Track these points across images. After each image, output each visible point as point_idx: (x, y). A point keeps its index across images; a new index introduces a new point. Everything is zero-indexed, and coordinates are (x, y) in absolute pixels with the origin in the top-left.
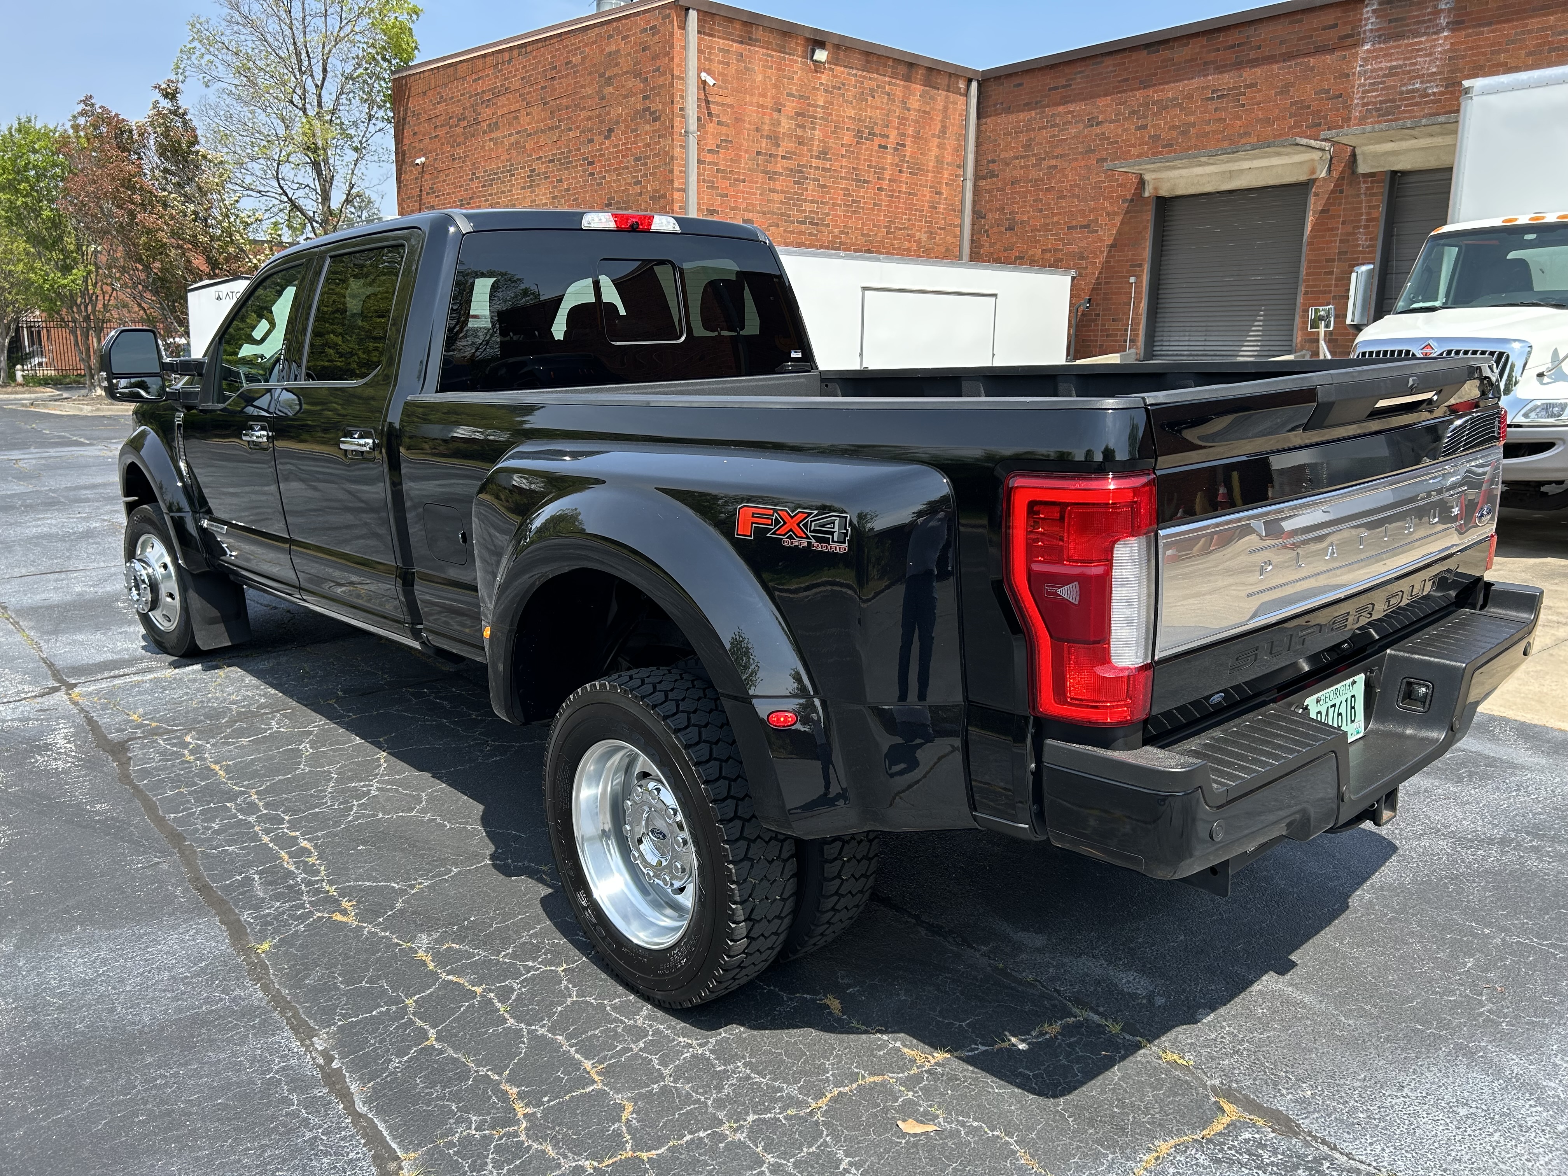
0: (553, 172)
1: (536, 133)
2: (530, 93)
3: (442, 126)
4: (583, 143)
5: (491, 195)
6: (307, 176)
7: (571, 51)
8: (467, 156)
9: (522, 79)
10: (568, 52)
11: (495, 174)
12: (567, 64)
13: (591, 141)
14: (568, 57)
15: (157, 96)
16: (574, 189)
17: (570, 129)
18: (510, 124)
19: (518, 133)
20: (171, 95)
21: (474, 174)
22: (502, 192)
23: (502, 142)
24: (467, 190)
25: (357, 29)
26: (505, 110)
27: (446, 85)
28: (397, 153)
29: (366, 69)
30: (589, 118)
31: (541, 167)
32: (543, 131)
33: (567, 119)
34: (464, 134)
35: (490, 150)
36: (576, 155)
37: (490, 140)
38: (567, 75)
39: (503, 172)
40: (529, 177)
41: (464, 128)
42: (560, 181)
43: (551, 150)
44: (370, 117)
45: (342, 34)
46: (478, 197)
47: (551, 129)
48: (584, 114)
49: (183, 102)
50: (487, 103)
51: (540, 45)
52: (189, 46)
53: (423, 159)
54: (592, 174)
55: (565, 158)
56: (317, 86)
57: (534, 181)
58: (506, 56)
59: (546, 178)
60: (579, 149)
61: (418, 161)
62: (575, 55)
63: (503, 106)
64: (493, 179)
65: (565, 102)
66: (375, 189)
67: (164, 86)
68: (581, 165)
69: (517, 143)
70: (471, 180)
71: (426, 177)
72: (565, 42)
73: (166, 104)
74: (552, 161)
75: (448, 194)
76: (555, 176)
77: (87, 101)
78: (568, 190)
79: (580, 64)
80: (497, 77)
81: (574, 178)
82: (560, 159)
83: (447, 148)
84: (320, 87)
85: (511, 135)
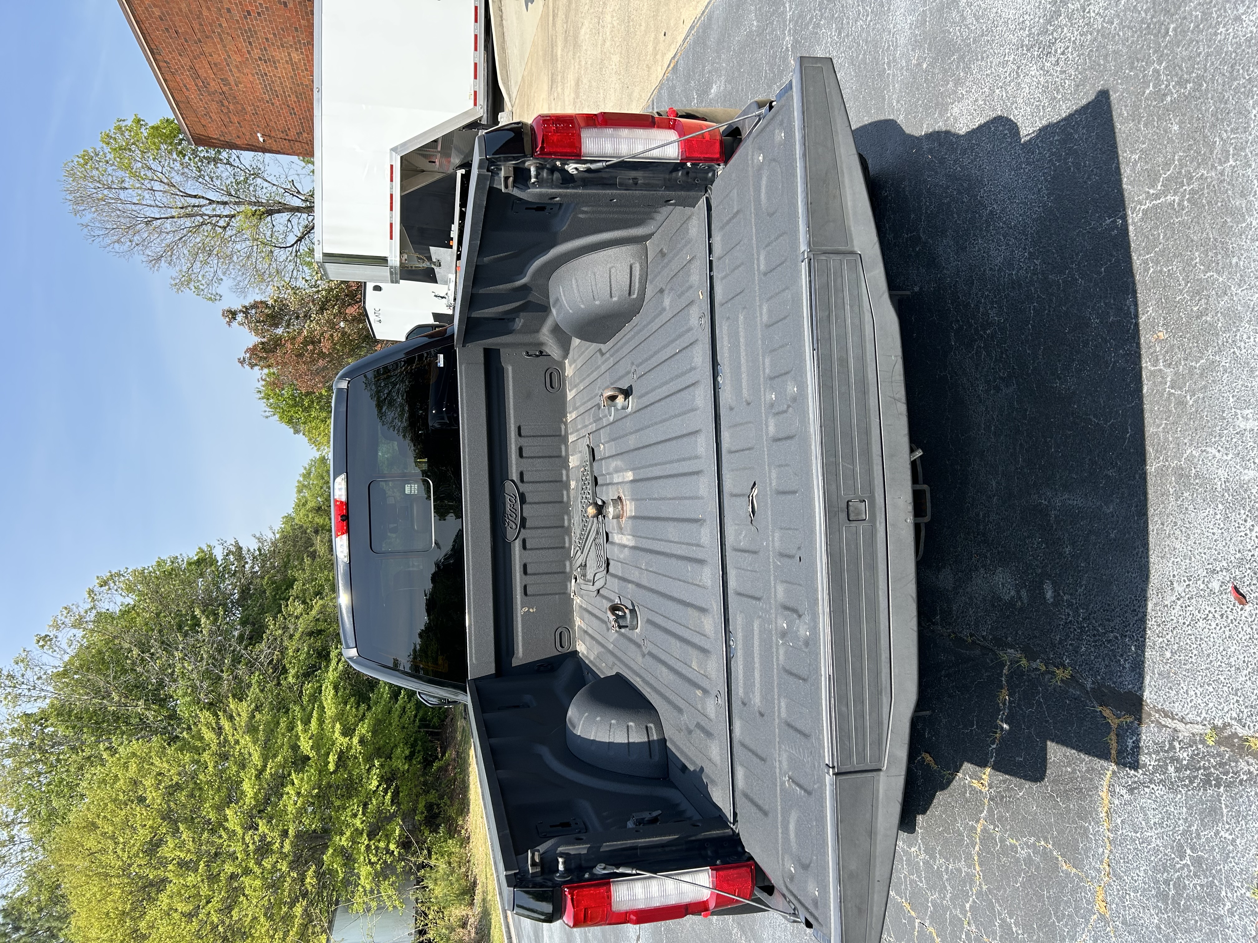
0: (260, 44)
1: (227, 52)
2: (192, 51)
3: (229, 118)
4: (232, 17)
5: (284, 92)
6: (281, 219)
7: (149, 15)
8: (253, 105)
9: (181, 55)
10: (152, 17)
11: (266, 86)
12: (162, 19)
13: (229, 10)
14: (156, 18)
15: (235, 324)
16: (273, 29)
17: (220, 25)
18: (221, 70)
19: (228, 65)
20: (233, 314)
21: (268, 102)
22: (281, 83)
23: (238, 78)
24: (282, 109)
25: (160, 169)
26: (210, 71)
27: (194, 111)
28: (256, 151)
29: (190, 159)
30: (208, 9)
31: (256, 53)
32: (224, 46)
33: (211, 26)
34: (234, 104)
35: (246, 87)
36: (243, 24)
37: (237, 86)
38: (171, 20)
39: (264, 81)
40: (266, 62)
41: (229, 103)
42: (267, 39)
43: (240, 42)
44: (228, 163)
45: (166, 181)
46: (287, 101)
47: (221, 39)
48: (205, 13)
49: (236, 306)
50: (206, 85)
51: (148, 38)
52: (194, 289)
53: (259, 135)
54: (259, 14)
55: (246, 32)
56: (210, 204)
57: (269, 60)
58: (161, 64)
59: (266, 50)
60: (237, 21)
61: (261, 140)
62: (154, 13)
63: (207, 73)
64: (271, 89)
65: (196, 27)
66: (287, 171)
67: (227, 319)
68: (252, 21)
69: (237, 67)
70: (273, 104)
71: (273, 134)
72: (143, 17)
73: (240, 317)
74: (250, 43)
75: (286, 121)
76: (264, 43)
77: (242, 362)
78: (274, 34)
79: (160, 9)
80: (182, 74)
81: (263, 28)
82: (248, 36)
83: (247, 117)
84: (211, 202)
85: (231, 71)
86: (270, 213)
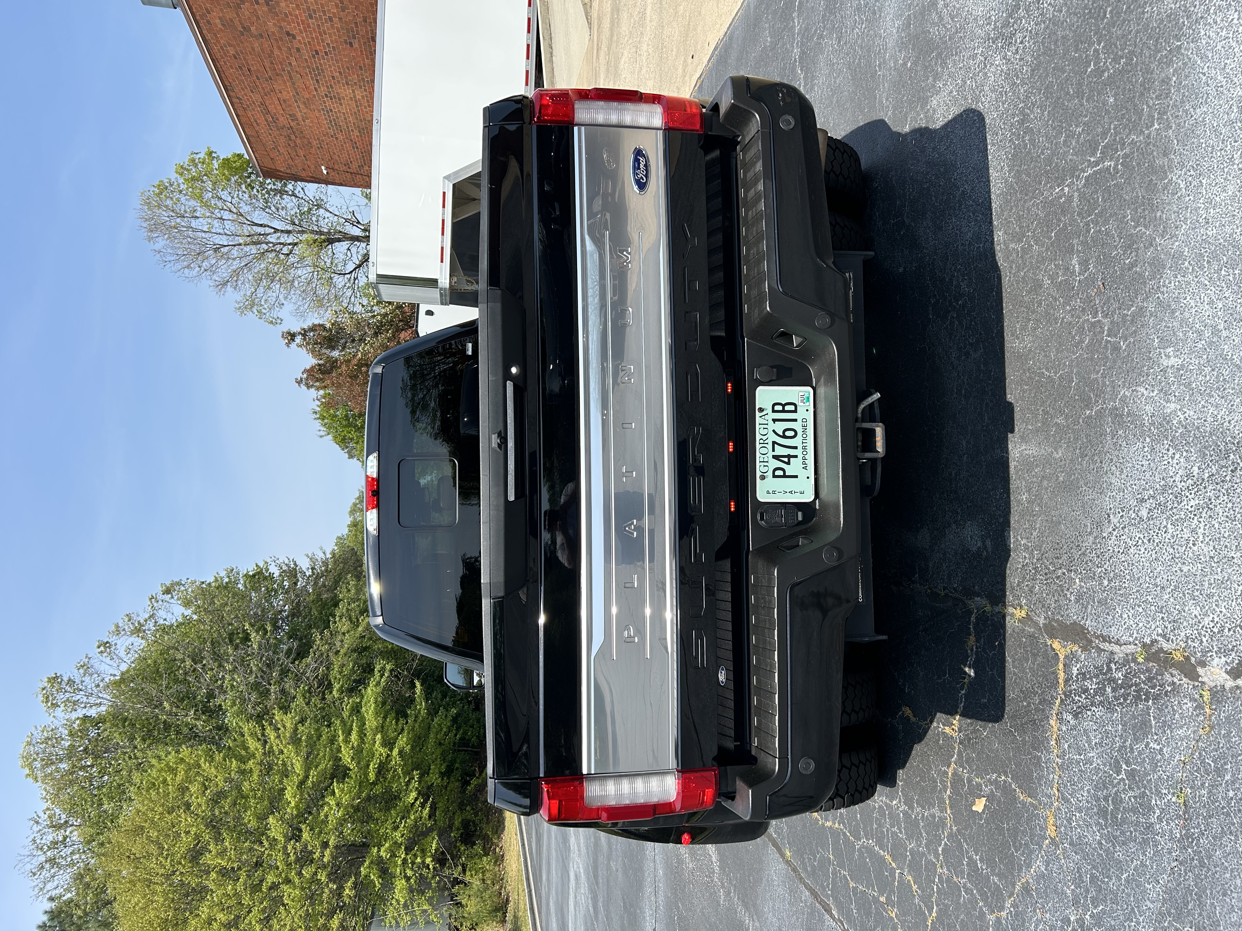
0: (326, 82)
1: (295, 89)
2: (263, 88)
3: (296, 152)
4: (301, 56)
5: (348, 127)
6: (341, 247)
7: (225, 54)
8: (318, 139)
9: (252, 92)
10: (226, 56)
11: (331, 121)
12: (236, 58)
13: (298, 50)
14: (230, 57)
15: (293, 345)
16: (339, 68)
17: (290, 64)
18: (290, 106)
19: (297, 102)
20: (292, 336)
21: (332, 136)
22: (345, 119)
23: (305, 113)
24: (345, 143)
25: (229, 199)
26: (279, 107)
27: (264, 145)
28: (319, 183)
29: (258, 191)
30: (279, 48)
31: (323, 90)
32: (294, 84)
33: (282, 64)
34: (300, 138)
35: (312, 122)
36: (311, 63)
37: (304, 121)
38: (245, 59)
39: (329, 116)
40: (331, 99)
41: (296, 137)
42: (333, 77)
43: (308, 80)
44: (294, 195)
45: (235, 210)
46: (350, 136)
47: (291, 77)
48: (276, 52)
49: (296, 329)
50: (275, 120)
51: (223, 75)
52: (256, 313)
53: (323, 168)
54: (326, 53)
55: (314, 71)
56: (275, 232)
57: (335, 97)
58: (234, 100)
59: (332, 87)
60: (306, 60)
61: (325, 172)
62: (228, 52)
63: (276, 108)
64: (336, 124)
65: (267, 65)
66: (348, 202)
67: (286, 341)
68: (319, 60)
69: (305, 103)
70: (337, 138)
71: (336, 167)
72: (218, 56)
73: (298, 339)
74: (317, 81)
75: (349, 155)
76: (330, 81)
77: (299, 382)
78: (340, 73)
79: (235, 48)
80: (254, 110)
81: (330, 66)
82: (315, 75)
83: (313, 151)
84: (276, 231)
85: (299, 107)
86: (331, 241)
